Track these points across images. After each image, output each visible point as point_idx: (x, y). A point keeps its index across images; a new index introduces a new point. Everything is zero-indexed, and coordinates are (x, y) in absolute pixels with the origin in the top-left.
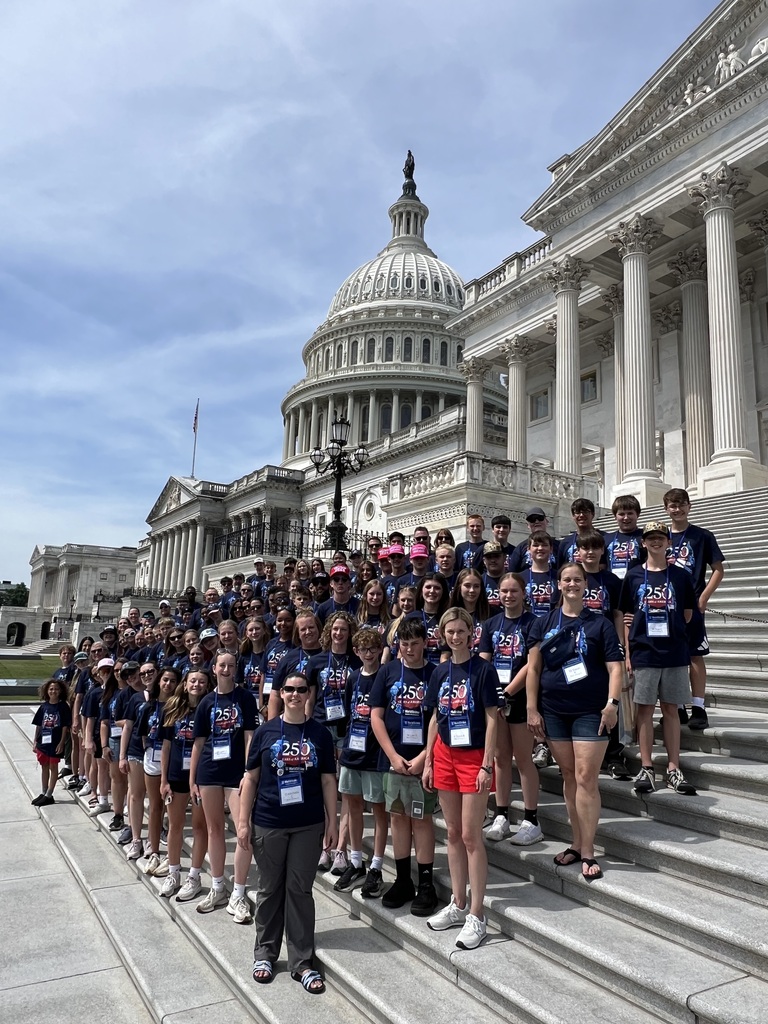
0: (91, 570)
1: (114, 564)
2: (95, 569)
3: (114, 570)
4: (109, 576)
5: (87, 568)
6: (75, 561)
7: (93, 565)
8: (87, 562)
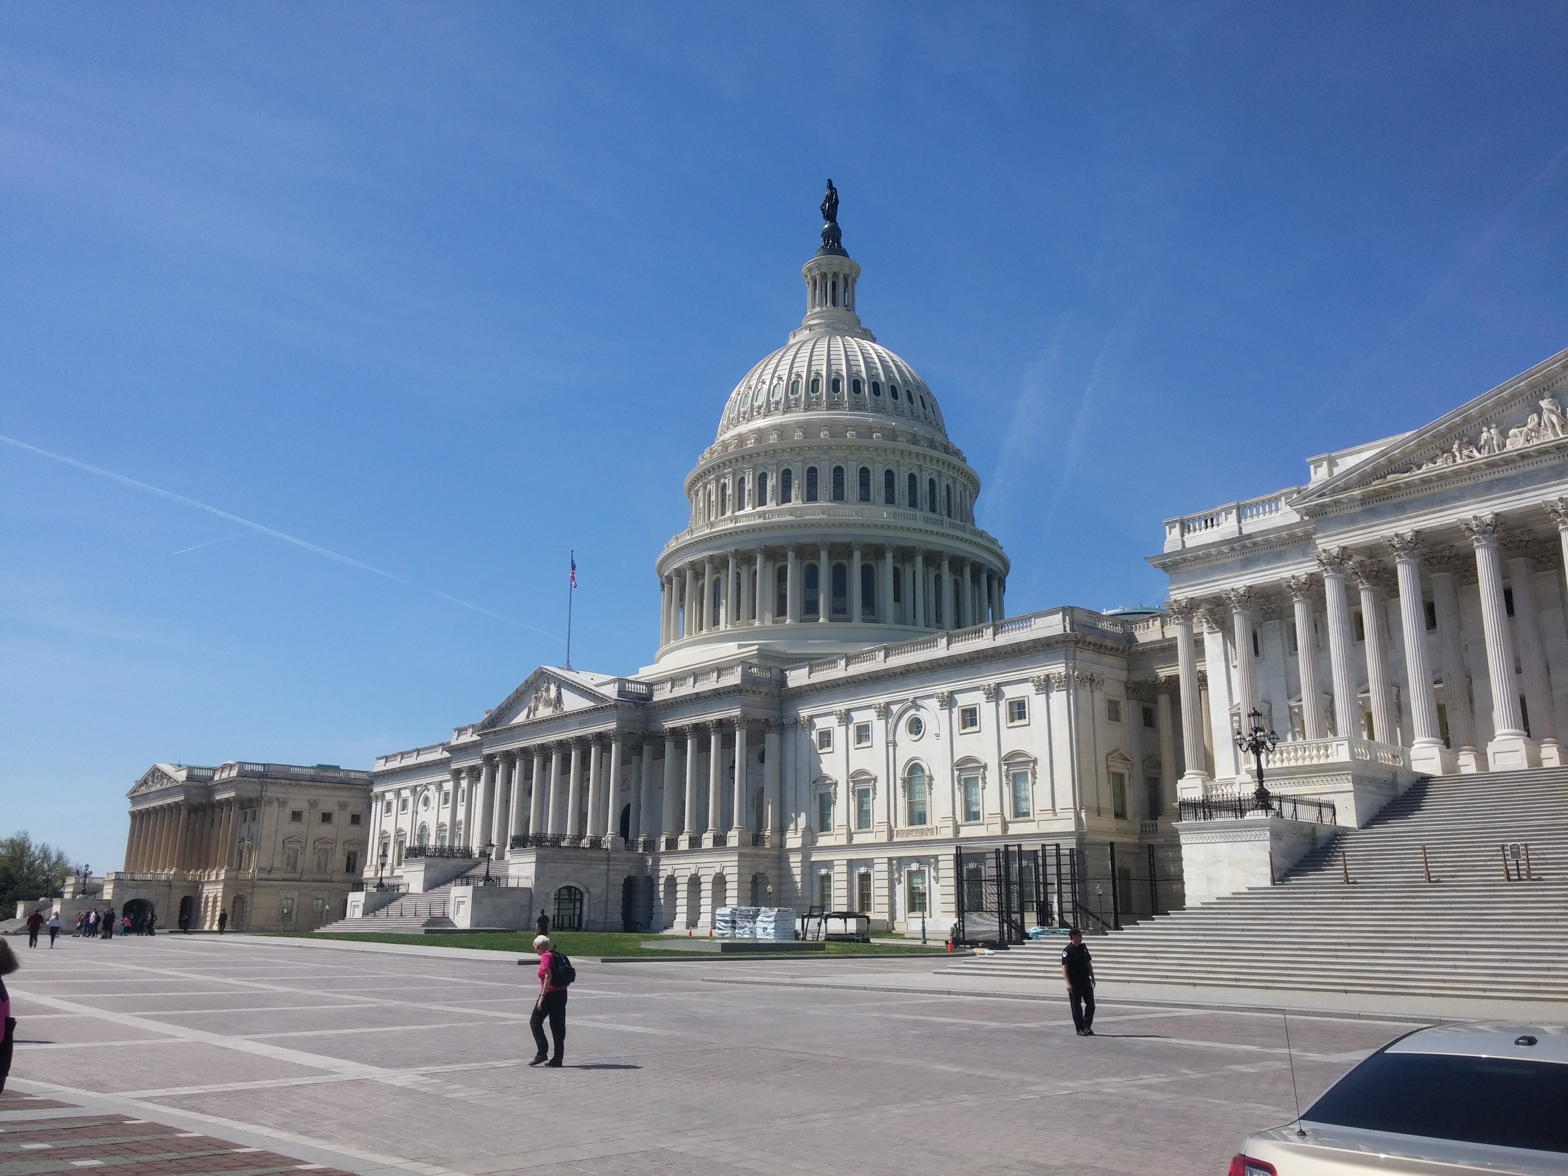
0: (276, 805)
1: (313, 793)
2: (283, 803)
3: (313, 804)
4: (305, 816)
5: (270, 802)
6: (251, 790)
7: (281, 796)
8: (273, 792)
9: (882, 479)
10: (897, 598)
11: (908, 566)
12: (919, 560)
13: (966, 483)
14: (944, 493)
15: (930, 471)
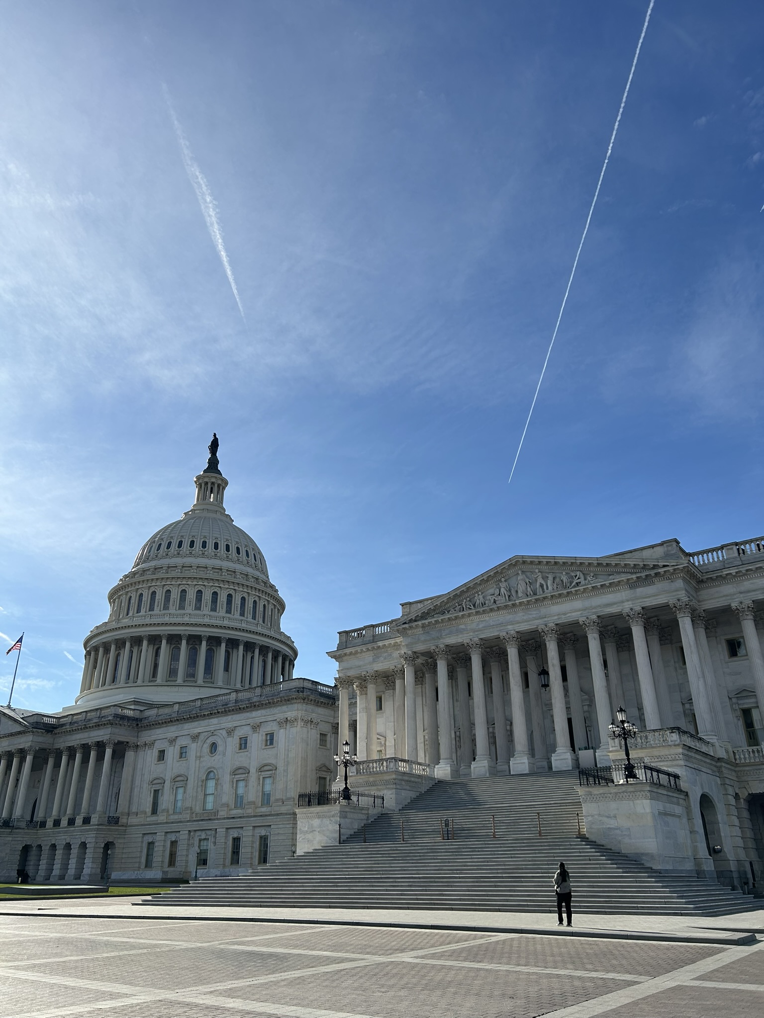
9: (225, 600)
10: (227, 668)
11: (235, 651)
12: (241, 648)
13: (276, 604)
14: (262, 609)
15: (254, 597)
